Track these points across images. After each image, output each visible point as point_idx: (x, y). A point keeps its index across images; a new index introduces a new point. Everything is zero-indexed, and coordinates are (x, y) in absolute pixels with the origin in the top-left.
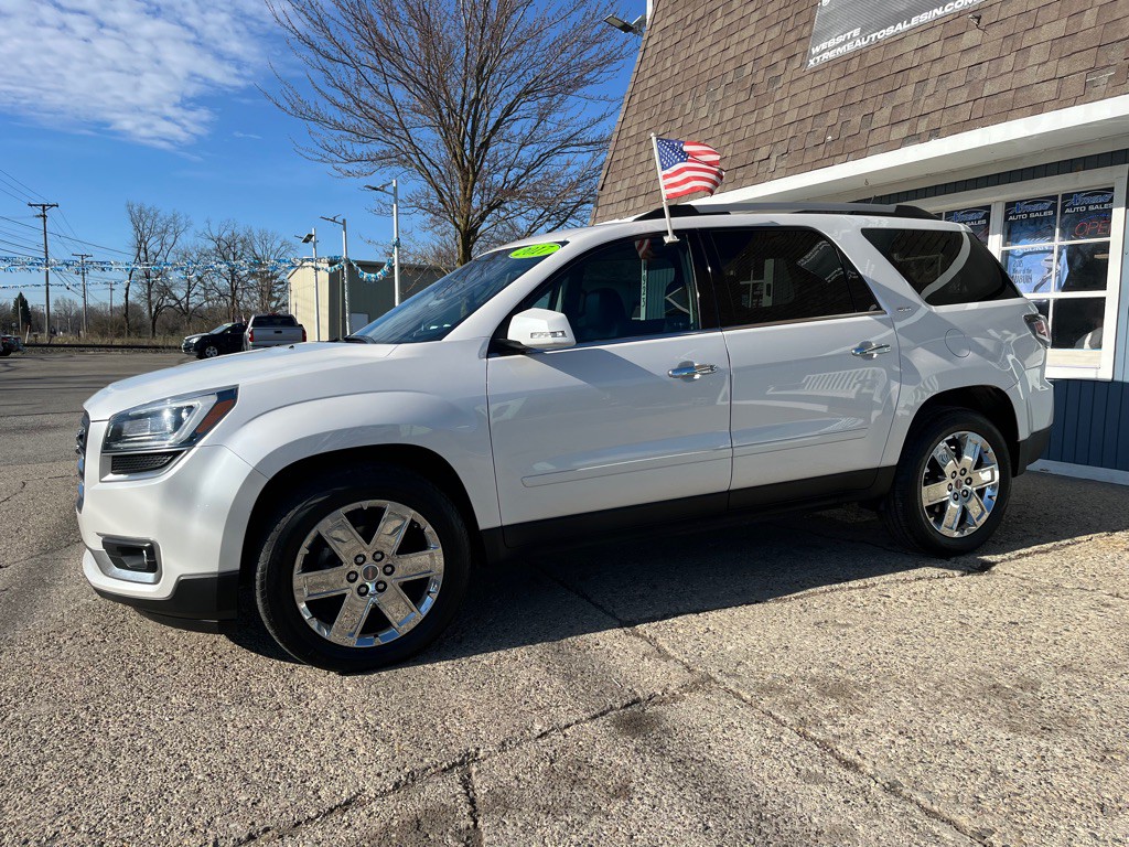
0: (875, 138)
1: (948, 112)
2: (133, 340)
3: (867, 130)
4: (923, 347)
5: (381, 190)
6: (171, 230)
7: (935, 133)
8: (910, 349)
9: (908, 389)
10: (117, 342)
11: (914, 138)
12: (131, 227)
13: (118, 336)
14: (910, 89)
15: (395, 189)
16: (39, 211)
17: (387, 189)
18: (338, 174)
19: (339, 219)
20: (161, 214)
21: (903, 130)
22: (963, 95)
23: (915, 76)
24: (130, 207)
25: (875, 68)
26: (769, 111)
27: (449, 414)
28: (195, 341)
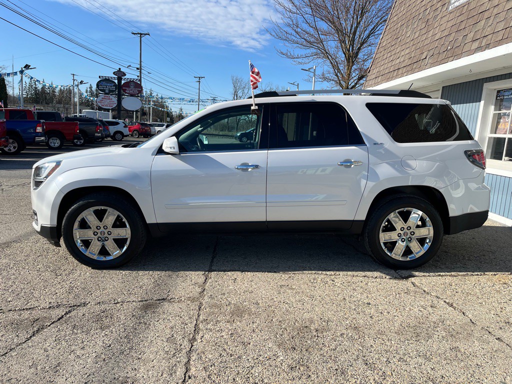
0: (466, 48)
1: (495, 35)
2: (226, 133)
3: (463, 44)
4: (387, 163)
5: (309, 70)
6: (247, 87)
7: (488, 47)
8: (376, 164)
9: (371, 184)
10: (221, 133)
11: (480, 49)
12: (232, 86)
13: (222, 130)
14: (483, 22)
15: (315, 70)
16: (198, 79)
17: (311, 70)
18: (295, 63)
19: (296, 84)
20: (244, 80)
21: (475, 45)
22: (501, 26)
23: (486, 15)
24: (233, 77)
25: (472, 11)
26: (431, 33)
27: (135, 177)
28: (239, 134)
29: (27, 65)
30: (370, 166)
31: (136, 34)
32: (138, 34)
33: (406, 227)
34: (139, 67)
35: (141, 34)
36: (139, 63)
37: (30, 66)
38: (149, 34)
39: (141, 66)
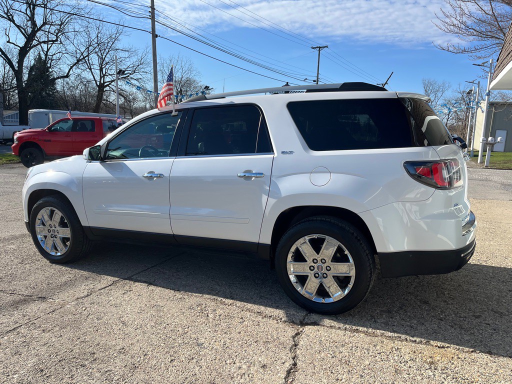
29: (206, 87)
30: (272, 179)
31: (315, 48)
32: (317, 48)
33: (319, 260)
34: (316, 79)
35: (320, 48)
36: (317, 76)
37: (209, 87)
38: (327, 47)
39: (318, 78)
